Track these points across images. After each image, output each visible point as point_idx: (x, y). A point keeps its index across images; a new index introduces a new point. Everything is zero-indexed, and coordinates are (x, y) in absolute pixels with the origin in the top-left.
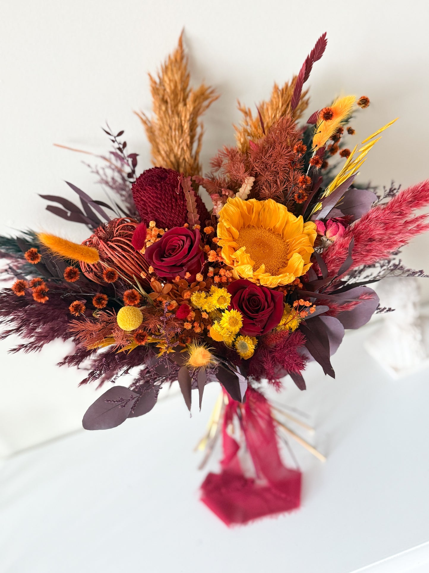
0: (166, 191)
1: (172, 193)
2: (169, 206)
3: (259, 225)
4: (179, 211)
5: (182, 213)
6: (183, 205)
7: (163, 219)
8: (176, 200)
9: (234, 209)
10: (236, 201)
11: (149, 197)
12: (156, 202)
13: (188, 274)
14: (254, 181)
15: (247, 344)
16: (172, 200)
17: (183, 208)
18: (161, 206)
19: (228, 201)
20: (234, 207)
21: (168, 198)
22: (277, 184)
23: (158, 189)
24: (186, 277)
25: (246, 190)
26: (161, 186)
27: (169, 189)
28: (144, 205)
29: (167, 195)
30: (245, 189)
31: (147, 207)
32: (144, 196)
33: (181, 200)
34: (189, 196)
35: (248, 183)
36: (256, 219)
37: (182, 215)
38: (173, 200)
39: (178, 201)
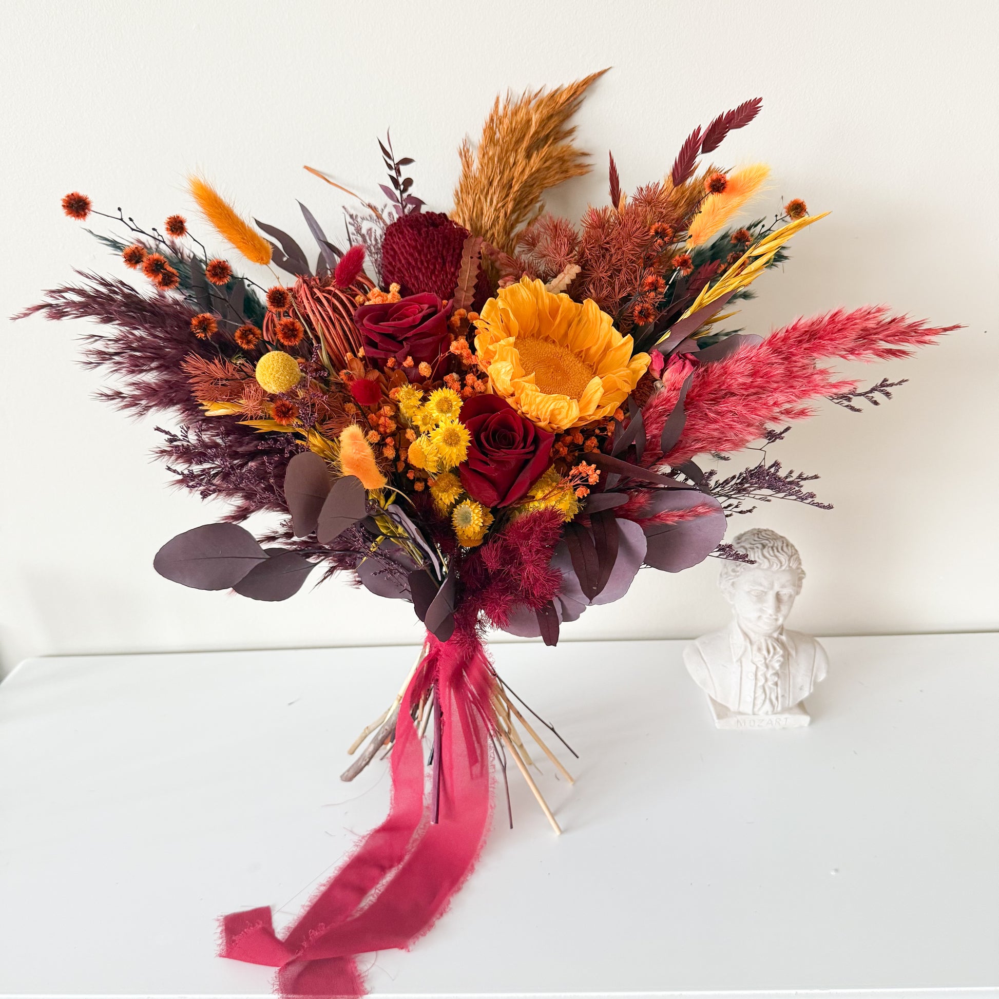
0: (432, 242)
1: (441, 249)
2: (429, 268)
3: (563, 341)
4: (443, 281)
5: (448, 286)
6: (453, 274)
7: (413, 285)
8: (444, 264)
9: (527, 295)
10: (535, 286)
11: (404, 246)
12: (412, 255)
13: (410, 359)
14: (578, 272)
15: (472, 513)
16: (437, 260)
17: (451, 279)
18: (416, 263)
19: (522, 282)
20: (528, 293)
21: (431, 254)
22: (614, 289)
23: (420, 234)
24: (405, 364)
25: (561, 283)
26: (427, 232)
27: (438, 242)
28: (393, 257)
29: (431, 250)
30: (560, 281)
31: (396, 263)
32: (397, 243)
33: (452, 264)
34: (468, 263)
35: (568, 273)
36: (562, 332)
37: (446, 289)
38: (439, 260)
39: (447, 265)
